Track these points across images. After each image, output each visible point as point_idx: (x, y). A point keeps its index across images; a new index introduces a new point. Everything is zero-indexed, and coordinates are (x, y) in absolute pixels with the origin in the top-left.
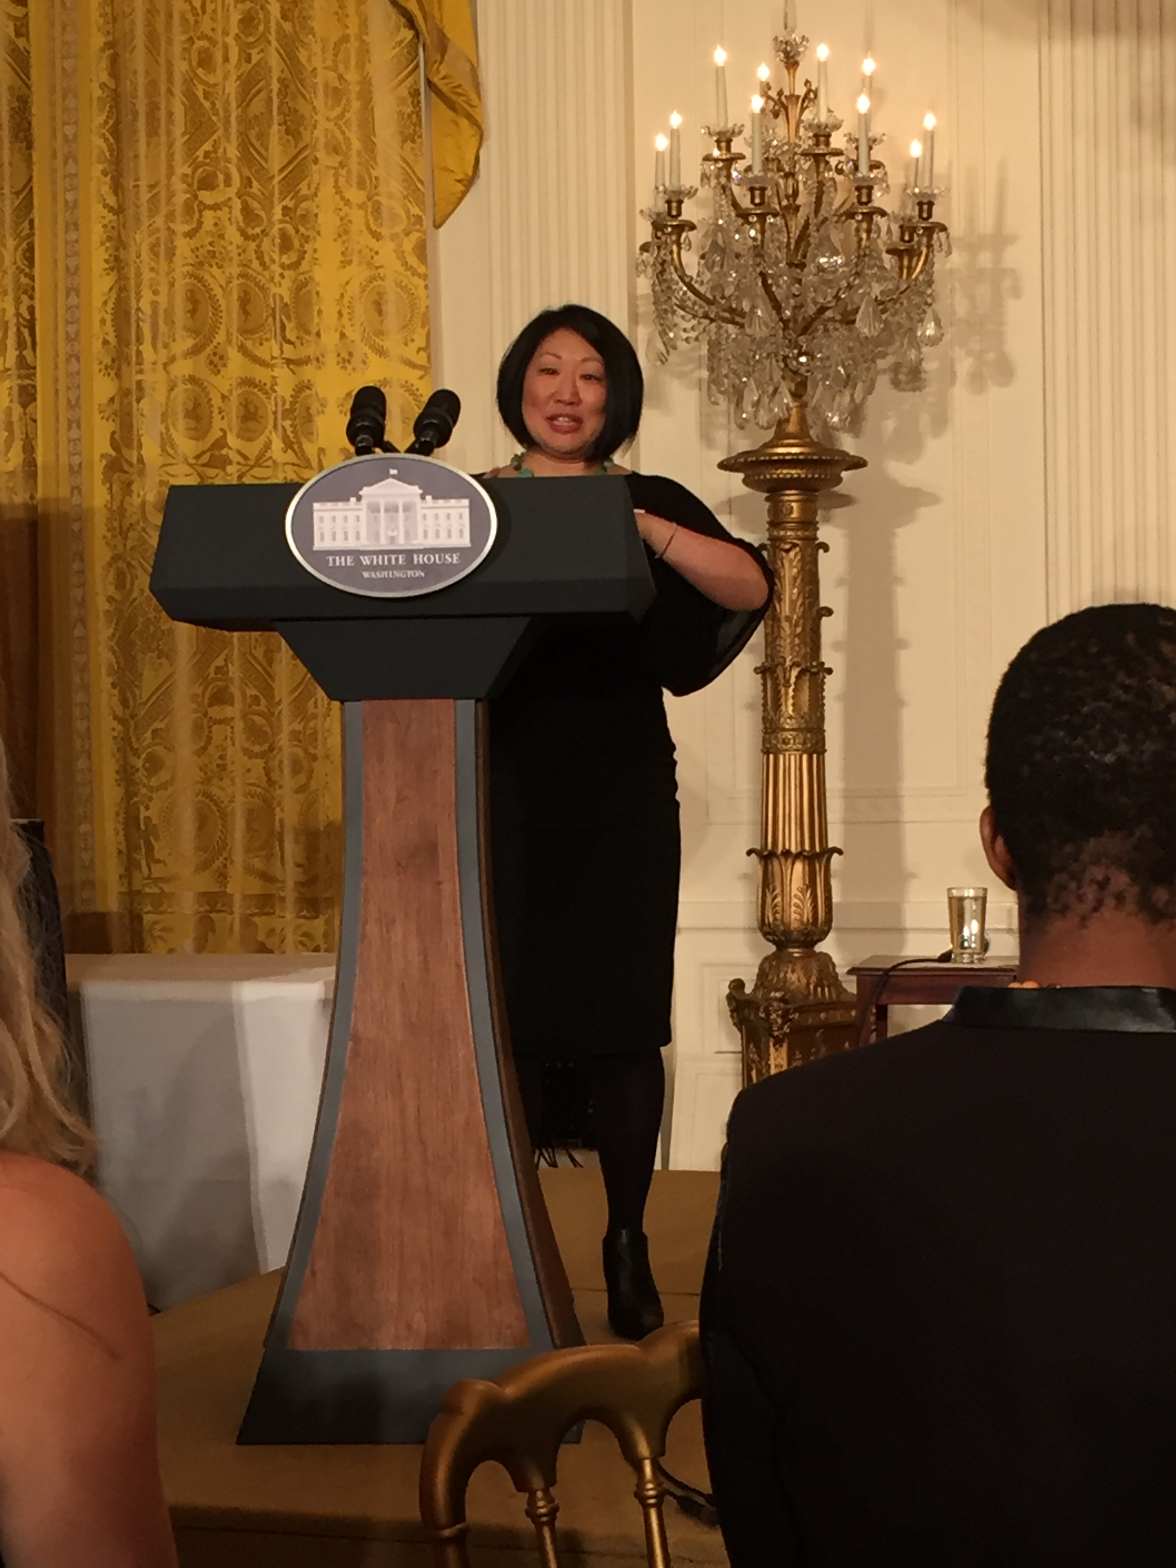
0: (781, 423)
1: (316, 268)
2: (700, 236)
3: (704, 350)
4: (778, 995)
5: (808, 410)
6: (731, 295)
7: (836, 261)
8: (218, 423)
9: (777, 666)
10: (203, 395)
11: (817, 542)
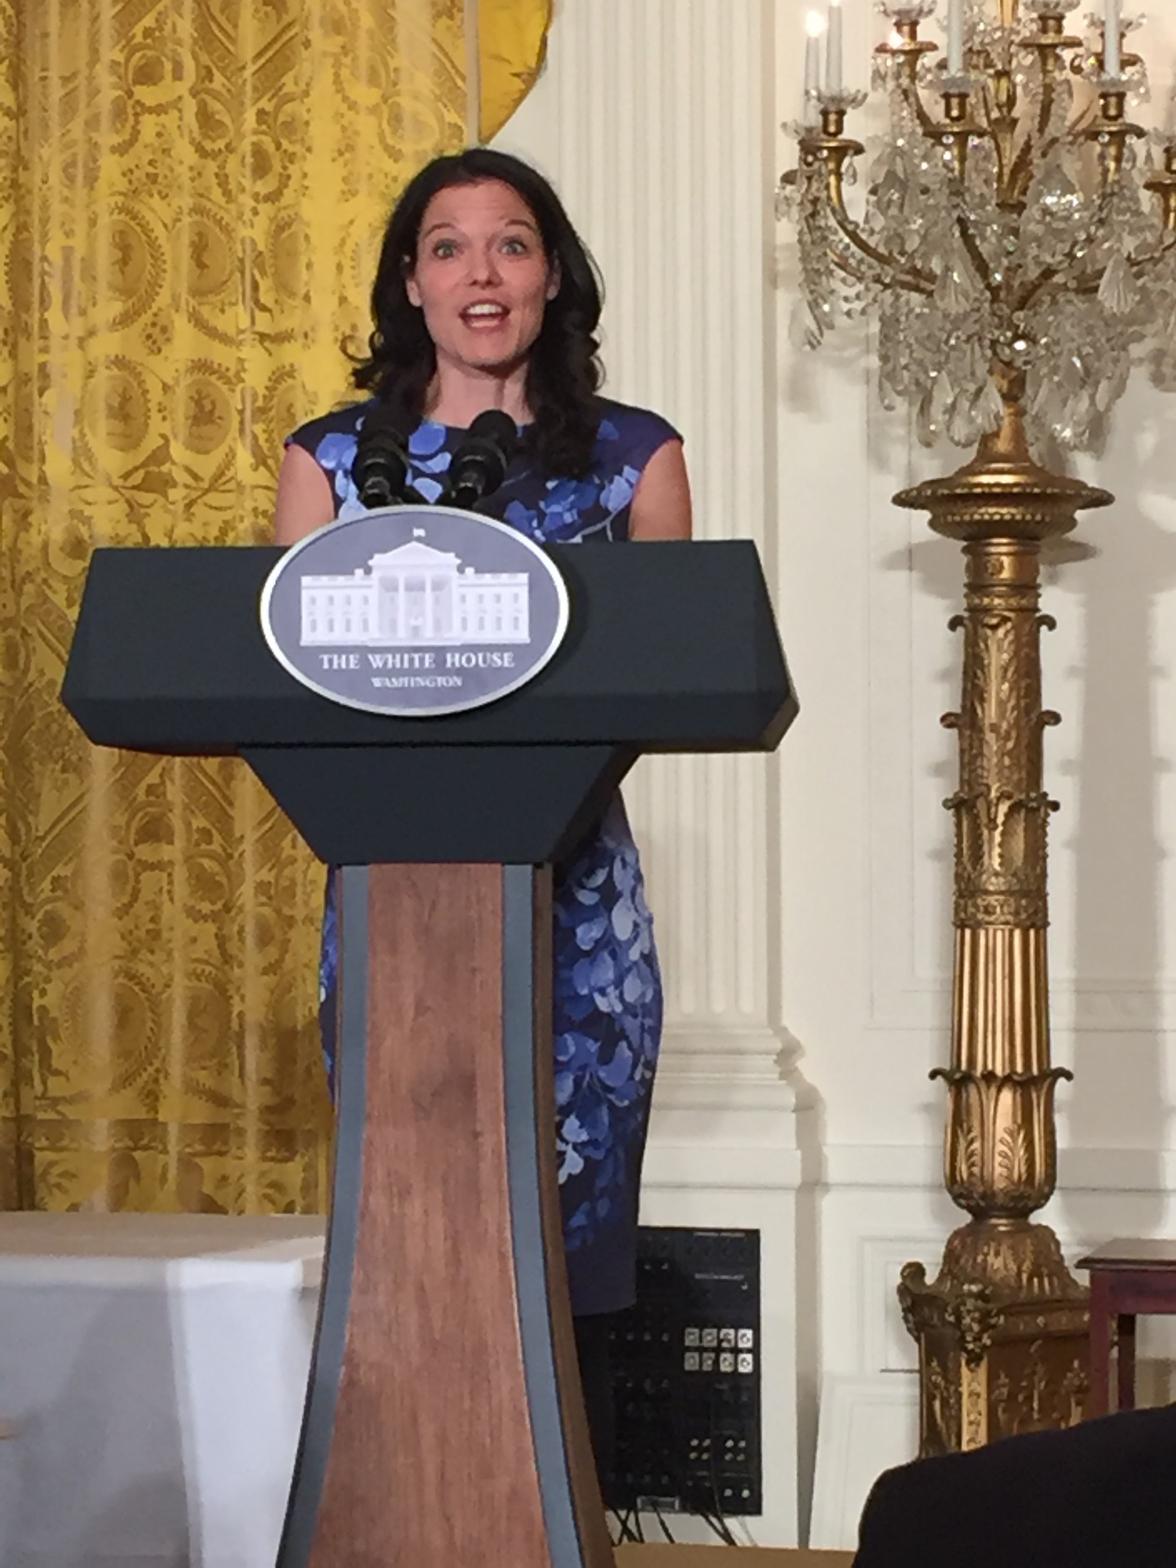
0: (987, 439)
1: (304, 201)
2: (870, 161)
3: (875, 327)
4: (974, 1288)
5: (1027, 419)
6: (915, 251)
7: (1071, 202)
8: (157, 426)
9: (977, 797)
10: (135, 384)
11: (1038, 615)
